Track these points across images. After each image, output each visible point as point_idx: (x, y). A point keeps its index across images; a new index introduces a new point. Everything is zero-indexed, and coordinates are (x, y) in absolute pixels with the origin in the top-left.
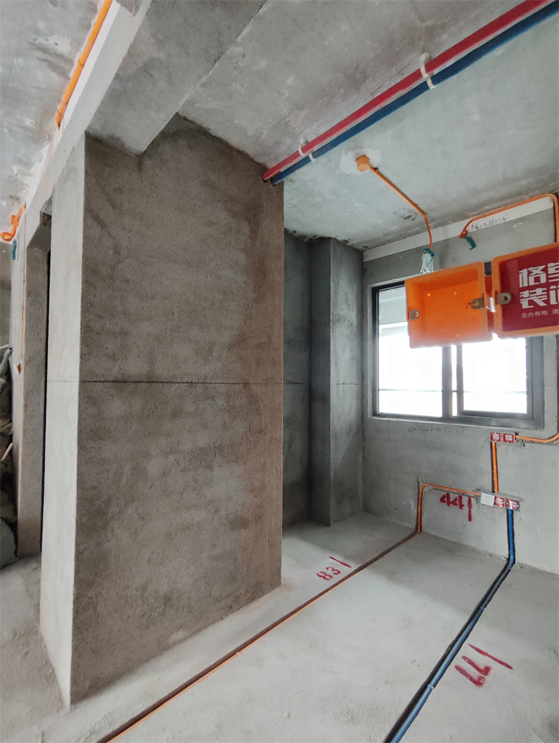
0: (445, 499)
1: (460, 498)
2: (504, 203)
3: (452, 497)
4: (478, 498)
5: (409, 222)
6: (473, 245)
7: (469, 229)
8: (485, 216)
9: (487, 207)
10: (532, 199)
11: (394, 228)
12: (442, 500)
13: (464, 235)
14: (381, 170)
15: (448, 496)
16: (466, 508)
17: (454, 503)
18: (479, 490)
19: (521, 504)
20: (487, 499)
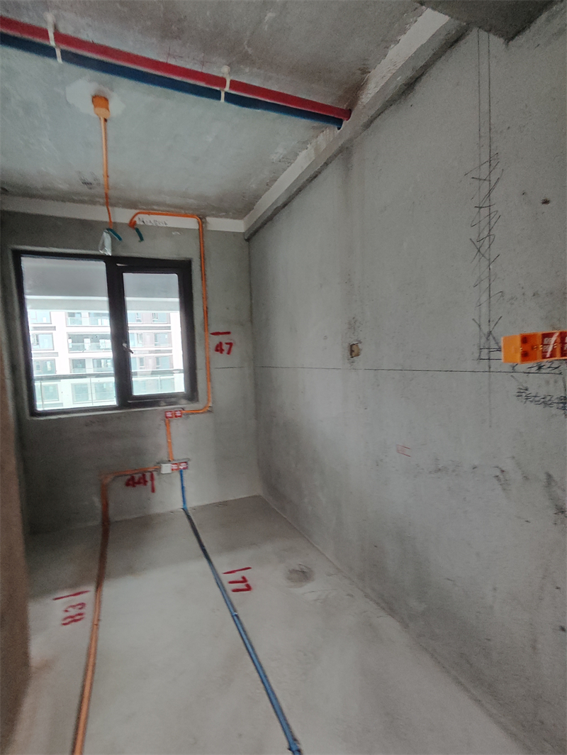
0: (132, 482)
1: (144, 475)
2: (168, 209)
3: (137, 477)
4: (158, 470)
5: (85, 189)
6: (142, 239)
7: (136, 219)
8: (149, 214)
9: (155, 207)
10: (186, 215)
11: (63, 187)
12: (127, 484)
13: (132, 224)
14: (109, 123)
15: (133, 478)
16: (149, 483)
17: (139, 483)
18: (158, 463)
19: (189, 463)
20: (166, 468)
